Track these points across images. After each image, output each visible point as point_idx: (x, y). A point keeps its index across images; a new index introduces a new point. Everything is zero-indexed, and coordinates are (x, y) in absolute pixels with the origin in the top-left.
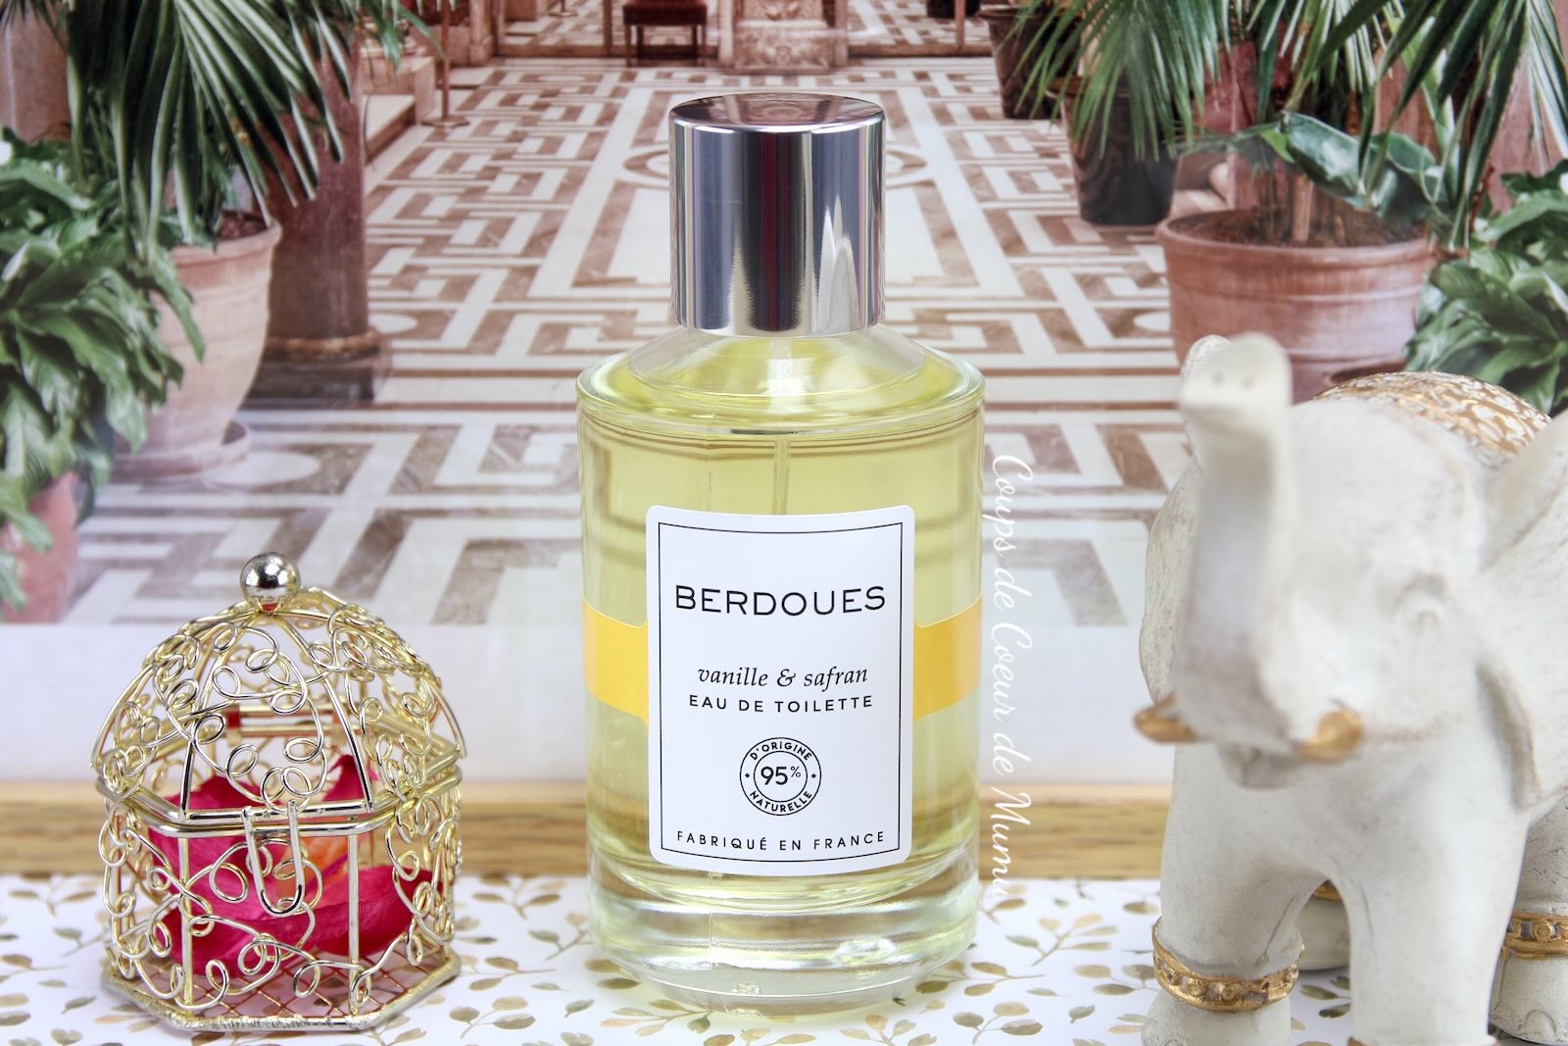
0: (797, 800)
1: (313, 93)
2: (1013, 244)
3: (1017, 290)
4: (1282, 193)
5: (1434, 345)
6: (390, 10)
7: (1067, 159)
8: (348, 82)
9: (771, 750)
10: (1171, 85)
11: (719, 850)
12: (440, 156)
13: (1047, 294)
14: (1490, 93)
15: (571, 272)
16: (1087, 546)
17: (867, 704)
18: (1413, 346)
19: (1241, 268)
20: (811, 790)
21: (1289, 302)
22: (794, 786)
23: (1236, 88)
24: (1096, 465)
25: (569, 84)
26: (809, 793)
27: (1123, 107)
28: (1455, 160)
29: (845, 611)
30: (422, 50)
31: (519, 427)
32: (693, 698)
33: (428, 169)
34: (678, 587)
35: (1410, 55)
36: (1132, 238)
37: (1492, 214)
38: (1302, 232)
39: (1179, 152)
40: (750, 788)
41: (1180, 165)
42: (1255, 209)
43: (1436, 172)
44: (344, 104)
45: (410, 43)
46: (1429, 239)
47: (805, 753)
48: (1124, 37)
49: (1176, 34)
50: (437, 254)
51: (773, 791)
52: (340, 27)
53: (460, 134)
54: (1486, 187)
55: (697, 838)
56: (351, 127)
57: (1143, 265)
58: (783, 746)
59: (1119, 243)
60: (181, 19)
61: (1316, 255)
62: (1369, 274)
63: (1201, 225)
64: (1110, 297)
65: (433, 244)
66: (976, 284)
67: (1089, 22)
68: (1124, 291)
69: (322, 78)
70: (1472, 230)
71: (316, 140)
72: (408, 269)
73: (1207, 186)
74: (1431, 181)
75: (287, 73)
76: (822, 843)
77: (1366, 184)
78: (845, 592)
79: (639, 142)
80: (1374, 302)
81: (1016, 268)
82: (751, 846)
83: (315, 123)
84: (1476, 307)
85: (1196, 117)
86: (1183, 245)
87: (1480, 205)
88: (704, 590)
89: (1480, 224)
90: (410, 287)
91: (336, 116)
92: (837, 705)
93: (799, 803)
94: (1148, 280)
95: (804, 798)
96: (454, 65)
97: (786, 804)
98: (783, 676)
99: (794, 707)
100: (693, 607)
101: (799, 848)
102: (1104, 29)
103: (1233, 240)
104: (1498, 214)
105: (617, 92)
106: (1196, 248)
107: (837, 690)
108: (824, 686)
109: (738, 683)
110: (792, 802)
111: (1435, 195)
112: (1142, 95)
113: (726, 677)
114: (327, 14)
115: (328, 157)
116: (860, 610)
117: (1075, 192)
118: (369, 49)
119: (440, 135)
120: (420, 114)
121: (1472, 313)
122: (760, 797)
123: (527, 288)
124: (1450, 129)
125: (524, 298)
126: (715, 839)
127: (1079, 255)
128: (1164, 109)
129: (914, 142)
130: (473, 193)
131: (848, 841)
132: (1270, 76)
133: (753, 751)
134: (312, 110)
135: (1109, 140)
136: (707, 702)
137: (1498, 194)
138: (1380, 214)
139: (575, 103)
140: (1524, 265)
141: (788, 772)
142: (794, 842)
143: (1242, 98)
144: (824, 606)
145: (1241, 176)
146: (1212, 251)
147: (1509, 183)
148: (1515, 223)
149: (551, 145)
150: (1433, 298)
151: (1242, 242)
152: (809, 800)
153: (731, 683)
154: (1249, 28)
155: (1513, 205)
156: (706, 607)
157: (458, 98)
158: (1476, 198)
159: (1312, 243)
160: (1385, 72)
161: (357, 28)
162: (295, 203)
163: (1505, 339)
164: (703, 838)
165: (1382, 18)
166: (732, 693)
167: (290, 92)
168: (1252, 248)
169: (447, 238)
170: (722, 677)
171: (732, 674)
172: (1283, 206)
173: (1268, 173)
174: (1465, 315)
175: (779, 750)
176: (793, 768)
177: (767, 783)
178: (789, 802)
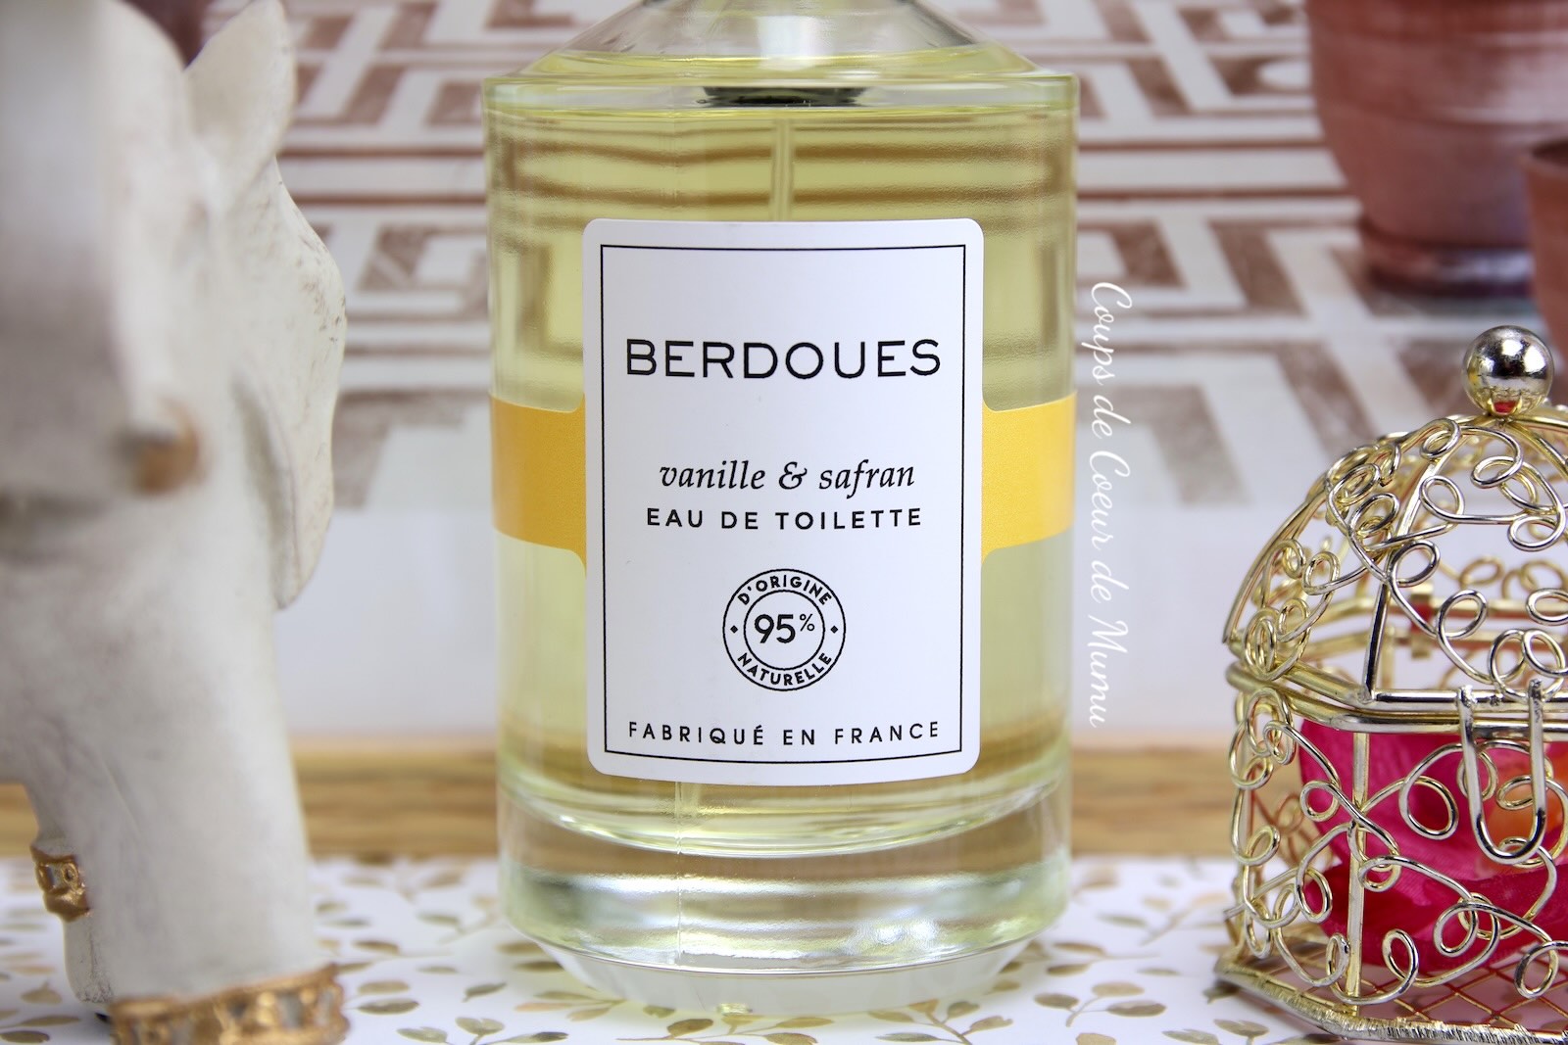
0: (809, 667)
3: (1098, 29)
9: (770, 589)
11: (691, 747)
13: (1138, 35)
16: (1196, 391)
17: (914, 520)
20: (830, 651)
26: (828, 655)
29: (881, 374)
31: (411, 229)
32: (653, 513)
34: (630, 342)
40: (738, 649)
47: (822, 593)
55: (658, 731)
64: (1226, 39)
66: (1041, 22)
68: (1243, 28)
76: (847, 734)
78: (881, 344)
82: (739, 739)
88: (669, 344)
93: (812, 671)
94: (1277, 15)
95: (820, 664)
97: (792, 673)
98: (788, 473)
99: (805, 521)
100: (653, 371)
101: (812, 741)
107: (870, 497)
108: (851, 488)
109: (721, 486)
110: (802, 669)
113: (701, 477)
116: (903, 374)
122: (754, 663)
123: (424, 31)
126: (685, 731)
131: (885, 733)
133: (744, 590)
136: (674, 517)
141: (796, 623)
142: (804, 733)
144: (850, 364)
152: (827, 667)
153: (709, 486)
156: (672, 370)
164: (667, 731)
166: (711, 501)
170: (695, 478)
171: (711, 472)
175: (782, 588)
176: (802, 617)
177: (763, 641)
178: (798, 670)
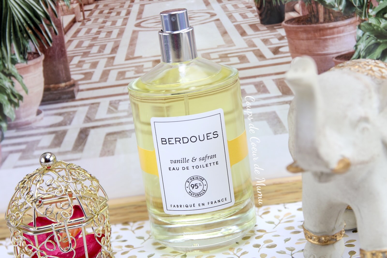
0: (202, 192)
1: (47, 17)
2: (243, 33)
3: (246, 46)
4: (315, 10)
5: (362, 46)
7: (255, 8)
8: (57, 13)
9: (193, 180)
11: (182, 208)
12: (84, 30)
13: (254, 46)
15: (124, 57)
16: (274, 112)
17: (217, 164)
18: (356, 46)
19: (306, 31)
20: (205, 189)
21: (321, 39)
22: (200, 188)
24: (274, 90)
25: (117, 6)
26: (205, 190)
29: (208, 139)
30: (75, 2)
31: (116, 101)
32: (170, 168)
33: (81, 34)
34: (162, 139)
36: (275, 27)
37: (373, 7)
38: (321, 20)
39: (285, 2)
40: (188, 191)
41: (286, 6)
42: (308, 15)
44: (56, 19)
46: (357, 17)
47: (202, 179)
50: (87, 57)
51: (195, 191)
53: (89, 23)
55: (176, 206)
56: (59, 25)
57: (280, 34)
58: (196, 178)
59: (273, 29)
61: (326, 25)
62: (341, 28)
63: (293, 21)
64: (272, 44)
65: (86, 54)
66: (235, 45)
68: (275, 42)
69: (49, 13)
70: (368, 13)
71: (50, 30)
72: (80, 62)
73: (294, 10)
75: (40, 13)
76: (210, 203)
77: (337, 4)
78: (207, 134)
79: (138, 19)
80: (344, 36)
81: (245, 40)
82: (191, 206)
83: (49, 25)
84: (372, 34)
86: (290, 27)
87: (369, 6)
88: (169, 139)
89: (370, 11)
90: (81, 66)
91: (55, 23)
92: (209, 165)
93: (202, 193)
95: (204, 191)
96: (85, 5)
97: (199, 194)
98: (193, 159)
99: (197, 167)
100: (166, 143)
101: (204, 205)
103: (303, 24)
104: (375, 7)
105: (130, 6)
106: (293, 28)
107: (208, 161)
108: (205, 160)
109: (181, 163)
111: (357, 4)
113: (178, 161)
115: (54, 34)
116: (212, 138)
117: (258, 17)
118: (61, 3)
119: (83, 24)
120: (77, 19)
121: (371, 35)
122: (192, 193)
123: (113, 62)
125: (112, 66)
126: (181, 206)
127: (262, 34)
129: (212, 9)
130: (94, 39)
131: (217, 202)
133: (188, 180)
134: (48, 22)
135: (266, 1)
136: (174, 169)
137: (374, 2)
138: (342, 12)
139: (119, 10)
140: (384, 20)
141: (198, 185)
142: (202, 204)
144: (202, 138)
145: (303, 6)
146: (297, 28)
148: (380, 9)
149: (114, 23)
150: (360, 33)
151: (306, 24)
152: (205, 192)
153: (179, 163)
155: (379, 4)
156: (170, 143)
157: (87, 13)
158: (368, 4)
159: (325, 21)
162: (47, 48)
163: (381, 41)
164: (178, 206)
166: (180, 165)
167: (41, 18)
168: (308, 25)
169: (89, 52)
170: (177, 162)
171: (179, 160)
172: (316, 13)
173: (310, 5)
174: (370, 36)
175: (195, 179)
176: (199, 184)
177: (193, 189)
178: (200, 193)
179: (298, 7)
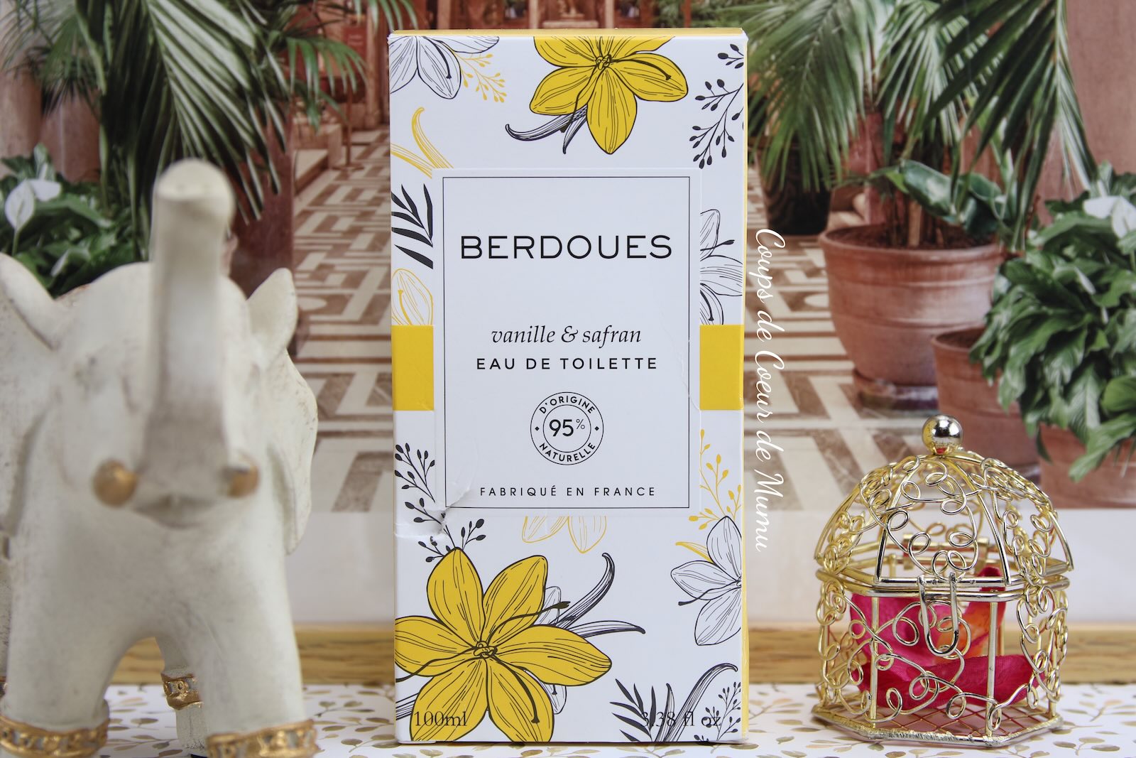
1: (261, 148)
4: (901, 214)
5: (1004, 317)
6: (313, 93)
7: (760, 192)
8: (284, 141)
10: (827, 141)
12: (344, 191)
14: (1035, 147)
18: (990, 316)
19: (875, 264)
21: (907, 287)
23: (869, 143)
24: (780, 397)
27: (795, 156)
28: (1014, 191)
30: (333, 119)
33: (336, 199)
35: (982, 121)
36: (802, 244)
37: (1040, 226)
38: (914, 240)
39: (833, 186)
41: (833, 195)
42: (883, 225)
43: (1002, 199)
44: (281, 155)
45: (326, 115)
46: (998, 244)
48: (795, 109)
49: (829, 108)
50: (341, 256)
52: (280, 104)
53: (358, 175)
54: (1035, 210)
56: (286, 170)
57: (810, 262)
59: (793, 247)
60: (176, 101)
61: (924, 255)
62: (959, 267)
63: (847, 236)
64: (788, 284)
65: (338, 250)
67: (772, 99)
68: (797, 279)
69: (267, 138)
70: (1026, 238)
71: (262, 180)
72: (322, 267)
73: (851, 208)
74: (999, 205)
75: (245, 136)
77: (956, 207)
80: (963, 287)
83: (262, 169)
84: (1031, 290)
85: (843, 163)
86: (836, 249)
87: (1031, 221)
89: (1032, 234)
90: (323, 279)
91: (276, 164)
94: (813, 272)
96: (355, 130)
102: (782, 105)
103: (870, 245)
104: (1043, 228)
106: (845, 250)
111: (1001, 215)
112: (807, 148)
114: (272, 96)
115: (270, 192)
117: (764, 213)
118: (299, 119)
119: (344, 176)
120: (332, 162)
121: (1029, 294)
124: (1010, 171)
128: (822, 157)
130: (365, 215)
132: (892, 135)
134: (260, 160)
135: (787, 179)
137: (1043, 214)
138: (966, 227)
140: (1061, 261)
143: (874, 151)
145: (873, 201)
146: (855, 252)
147: (1050, 207)
148: (1055, 233)
150: (1002, 284)
151: (875, 246)
154: (877, 103)
155: (1053, 221)
157: (357, 151)
158: (1029, 217)
159: (922, 246)
160: (966, 133)
161: (291, 105)
162: (247, 222)
163: (1051, 312)
165: (963, 97)
167: (246, 148)
168: (882, 250)
169: (348, 245)
172: (902, 222)
173: (892, 201)
174: (1024, 296)
179: (861, 201)
